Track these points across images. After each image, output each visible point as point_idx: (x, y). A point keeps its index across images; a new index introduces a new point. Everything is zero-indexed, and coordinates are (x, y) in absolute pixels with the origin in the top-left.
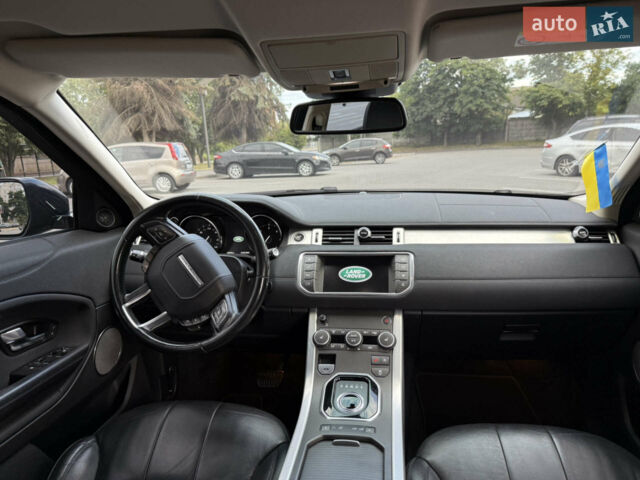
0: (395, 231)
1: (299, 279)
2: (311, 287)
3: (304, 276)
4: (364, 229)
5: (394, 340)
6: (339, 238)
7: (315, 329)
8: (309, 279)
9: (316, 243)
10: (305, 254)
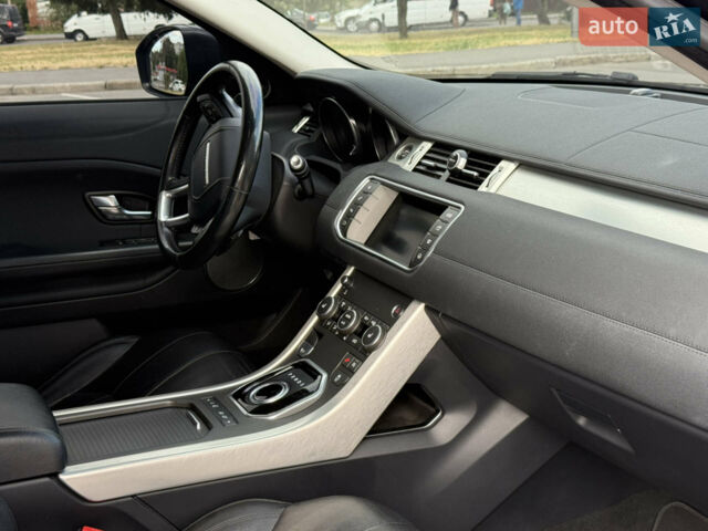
0: (503, 163)
1: (341, 215)
2: (344, 230)
3: (348, 210)
4: (457, 153)
5: (377, 340)
6: (432, 163)
7: (334, 293)
8: (349, 217)
9: (409, 165)
10: (372, 179)
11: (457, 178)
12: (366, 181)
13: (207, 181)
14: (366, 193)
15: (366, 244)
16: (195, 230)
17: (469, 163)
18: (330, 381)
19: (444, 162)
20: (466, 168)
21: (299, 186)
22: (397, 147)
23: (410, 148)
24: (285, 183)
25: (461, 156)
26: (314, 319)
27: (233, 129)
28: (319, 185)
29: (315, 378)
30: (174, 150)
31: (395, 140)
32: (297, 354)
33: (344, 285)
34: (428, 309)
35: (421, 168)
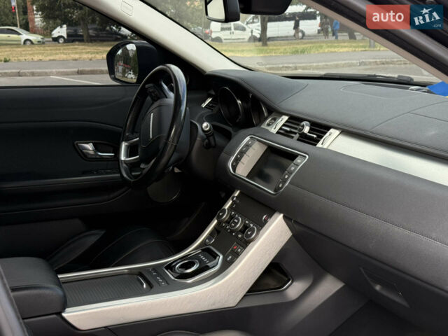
0: (332, 130)
1: (233, 159)
2: (234, 168)
3: (237, 156)
4: (304, 123)
5: (253, 236)
6: (288, 129)
7: (227, 206)
8: (237, 160)
9: (274, 129)
10: (251, 138)
11: (304, 138)
12: (248, 138)
13: (151, 137)
14: (248, 146)
15: (248, 177)
16: (142, 166)
17: (311, 129)
18: (225, 260)
19: (296, 129)
20: (309, 132)
21: (207, 141)
22: (266, 119)
23: (275, 119)
24: (198, 139)
25: (307, 125)
26: (215, 222)
27: (168, 105)
28: (219, 140)
29: (215, 258)
30: (130, 117)
31: (266, 114)
32: (204, 243)
33: (233, 201)
34: (285, 217)
35: (281, 131)
